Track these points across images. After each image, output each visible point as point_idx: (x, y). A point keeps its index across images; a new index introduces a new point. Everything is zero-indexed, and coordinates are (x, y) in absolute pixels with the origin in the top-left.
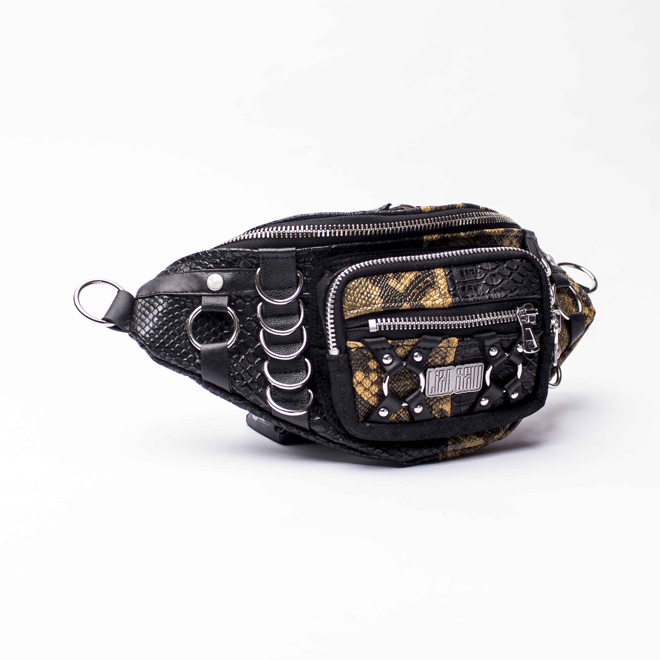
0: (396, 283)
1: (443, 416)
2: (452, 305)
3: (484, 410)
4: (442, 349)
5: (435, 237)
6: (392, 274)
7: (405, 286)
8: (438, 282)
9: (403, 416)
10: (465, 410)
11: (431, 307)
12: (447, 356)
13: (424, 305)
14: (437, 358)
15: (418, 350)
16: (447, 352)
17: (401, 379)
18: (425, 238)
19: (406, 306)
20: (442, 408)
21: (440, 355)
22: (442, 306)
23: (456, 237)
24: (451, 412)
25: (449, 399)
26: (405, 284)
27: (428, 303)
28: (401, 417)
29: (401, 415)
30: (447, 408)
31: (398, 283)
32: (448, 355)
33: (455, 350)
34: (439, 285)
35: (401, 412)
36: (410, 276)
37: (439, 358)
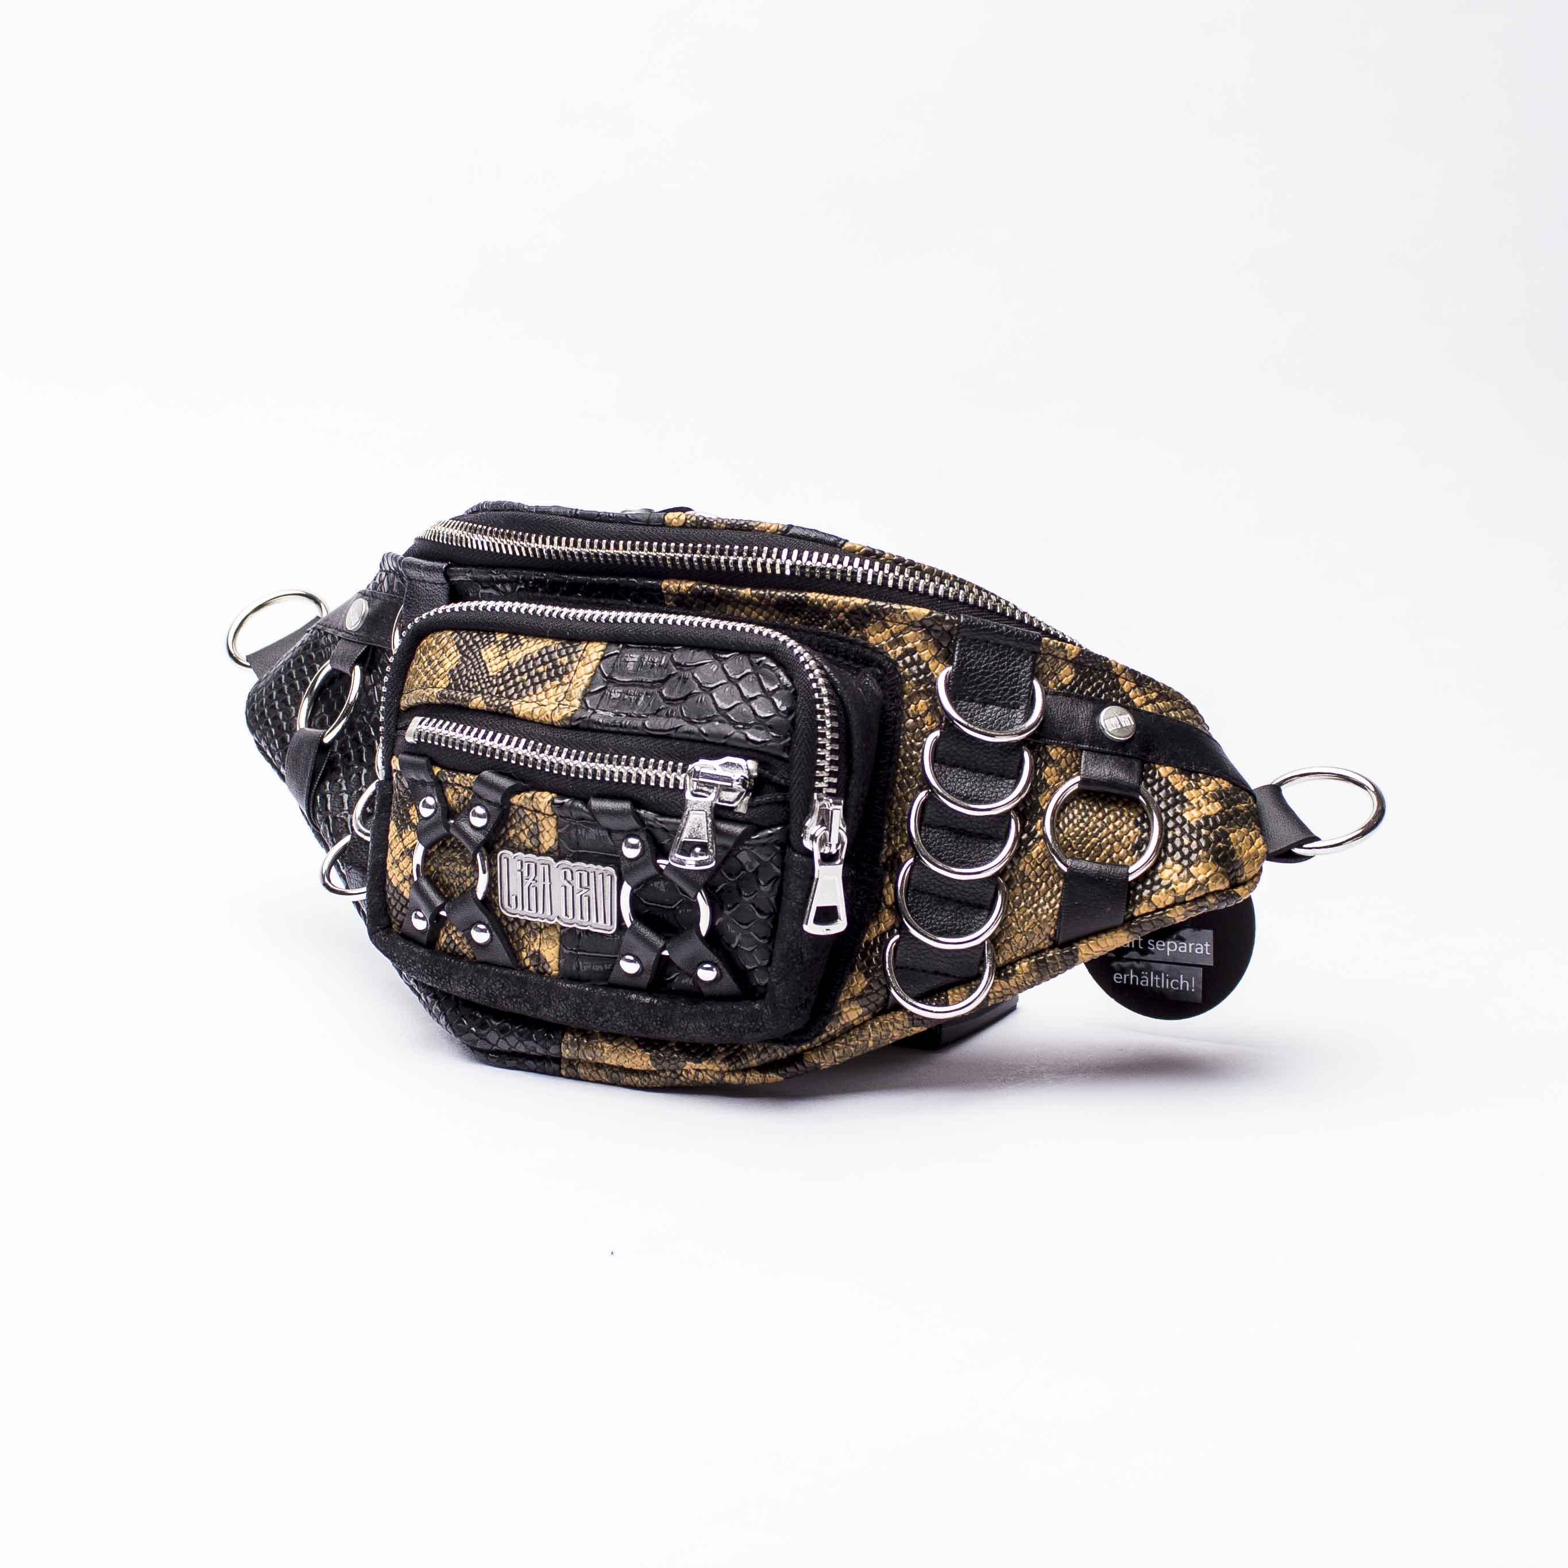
0: (497, 654)
1: (541, 970)
2: (567, 723)
3: (629, 984)
4: (528, 813)
5: (685, 586)
6: (506, 635)
7: (509, 664)
8: (576, 671)
9: (457, 942)
10: (590, 971)
11: (528, 716)
12: (539, 832)
13: (512, 710)
14: (522, 830)
15: (479, 801)
16: (537, 821)
17: (454, 860)
18: (665, 583)
19: (477, 702)
20: (539, 951)
21: (527, 827)
22: (549, 720)
23: (730, 596)
24: (559, 965)
25: (554, 934)
26: (511, 661)
27: (522, 708)
28: (452, 941)
29: (453, 937)
30: (550, 953)
31: (501, 655)
32: (541, 829)
33: (553, 821)
34: (575, 678)
35: (454, 932)
36: (533, 646)
37: (526, 831)
